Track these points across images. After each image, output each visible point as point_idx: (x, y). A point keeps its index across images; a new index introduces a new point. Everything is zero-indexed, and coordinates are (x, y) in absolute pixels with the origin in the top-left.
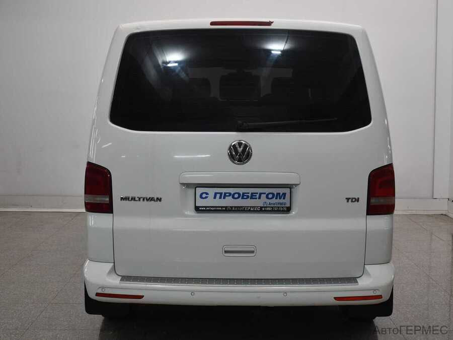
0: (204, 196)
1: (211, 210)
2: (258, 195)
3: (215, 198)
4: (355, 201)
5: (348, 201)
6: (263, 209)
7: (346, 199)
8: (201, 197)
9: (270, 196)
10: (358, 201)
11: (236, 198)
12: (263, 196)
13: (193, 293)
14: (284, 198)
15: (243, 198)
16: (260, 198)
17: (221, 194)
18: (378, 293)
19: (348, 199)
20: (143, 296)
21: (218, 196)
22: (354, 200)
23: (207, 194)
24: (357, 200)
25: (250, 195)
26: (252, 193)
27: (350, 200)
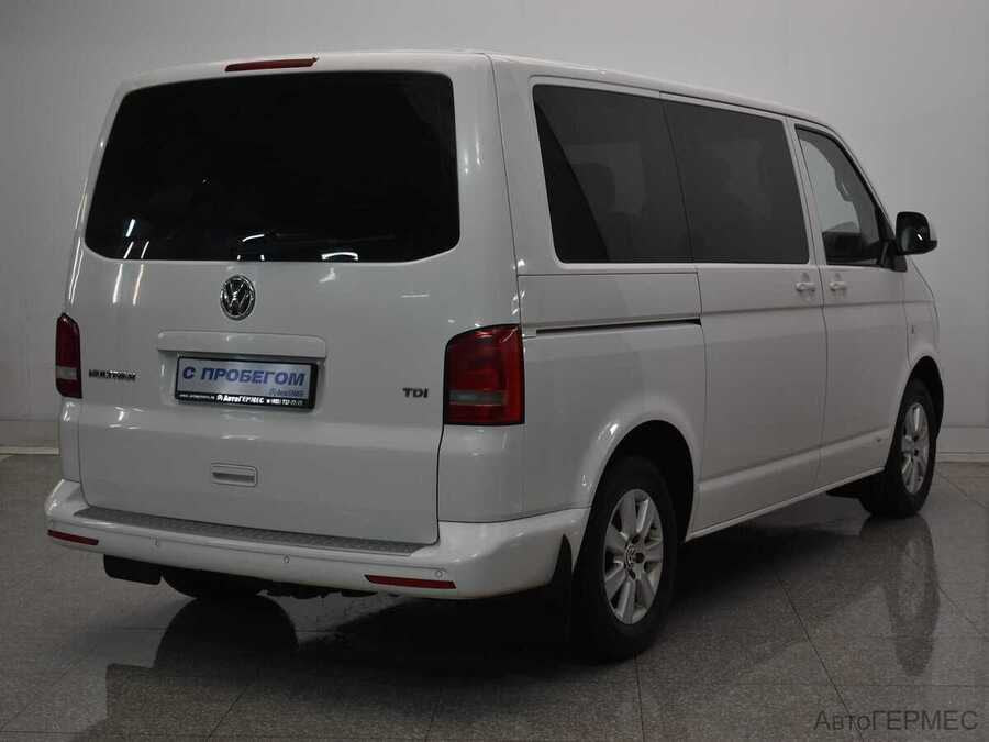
0: (189, 373)
1: (196, 400)
2: (263, 375)
3: (203, 377)
4: (420, 395)
5: (407, 394)
6: (268, 401)
7: (405, 390)
8: (185, 375)
9: (281, 378)
10: (426, 396)
11: (233, 380)
12: (271, 379)
13: (158, 541)
14: (301, 384)
15: (241, 380)
16: (265, 381)
17: (212, 370)
18: (445, 577)
19: (407, 391)
20: (97, 541)
21: (208, 373)
22: (418, 393)
23: (193, 370)
24: (425, 393)
25: (251, 374)
26: (256, 372)
27: (411, 393)
